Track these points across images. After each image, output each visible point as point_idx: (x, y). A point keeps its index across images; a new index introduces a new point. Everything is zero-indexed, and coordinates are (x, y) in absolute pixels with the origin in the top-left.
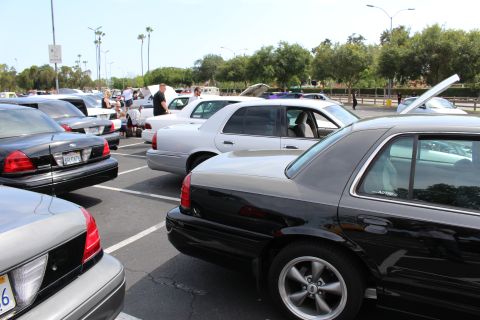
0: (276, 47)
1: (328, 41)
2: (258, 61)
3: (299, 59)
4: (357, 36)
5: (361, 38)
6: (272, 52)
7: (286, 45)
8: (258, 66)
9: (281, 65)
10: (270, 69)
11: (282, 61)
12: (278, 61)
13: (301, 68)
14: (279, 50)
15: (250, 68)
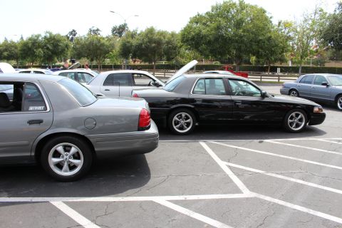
0: (43, 35)
1: (74, 31)
2: (30, 45)
3: (61, 44)
4: (95, 29)
5: (98, 30)
6: (40, 38)
7: (50, 34)
8: (30, 49)
9: (48, 48)
10: (40, 51)
11: (48, 45)
12: (45, 46)
13: (63, 51)
14: (45, 37)
15: (23, 50)
